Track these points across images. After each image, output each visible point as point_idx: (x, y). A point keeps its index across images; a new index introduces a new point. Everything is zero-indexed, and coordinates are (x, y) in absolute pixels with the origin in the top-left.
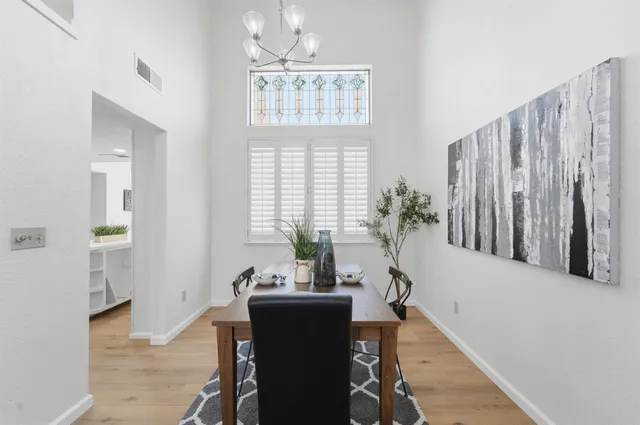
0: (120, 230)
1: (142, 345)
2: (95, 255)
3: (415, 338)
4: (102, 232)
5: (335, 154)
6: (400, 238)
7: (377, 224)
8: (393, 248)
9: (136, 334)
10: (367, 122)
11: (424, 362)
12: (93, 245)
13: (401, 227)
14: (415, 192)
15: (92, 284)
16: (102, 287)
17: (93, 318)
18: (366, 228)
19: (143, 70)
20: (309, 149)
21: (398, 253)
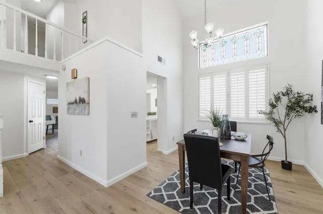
0: (154, 114)
1: (160, 153)
2: (148, 121)
3: (294, 180)
4: (149, 114)
5: (244, 75)
6: (287, 122)
7: (271, 113)
8: (281, 128)
9: (159, 149)
10: (266, 54)
11: (292, 192)
12: (147, 118)
13: (288, 115)
14: (298, 93)
15: (147, 131)
16: (149, 133)
17: (148, 142)
18: (262, 115)
19: (160, 59)
20: (229, 75)
21: (285, 130)
